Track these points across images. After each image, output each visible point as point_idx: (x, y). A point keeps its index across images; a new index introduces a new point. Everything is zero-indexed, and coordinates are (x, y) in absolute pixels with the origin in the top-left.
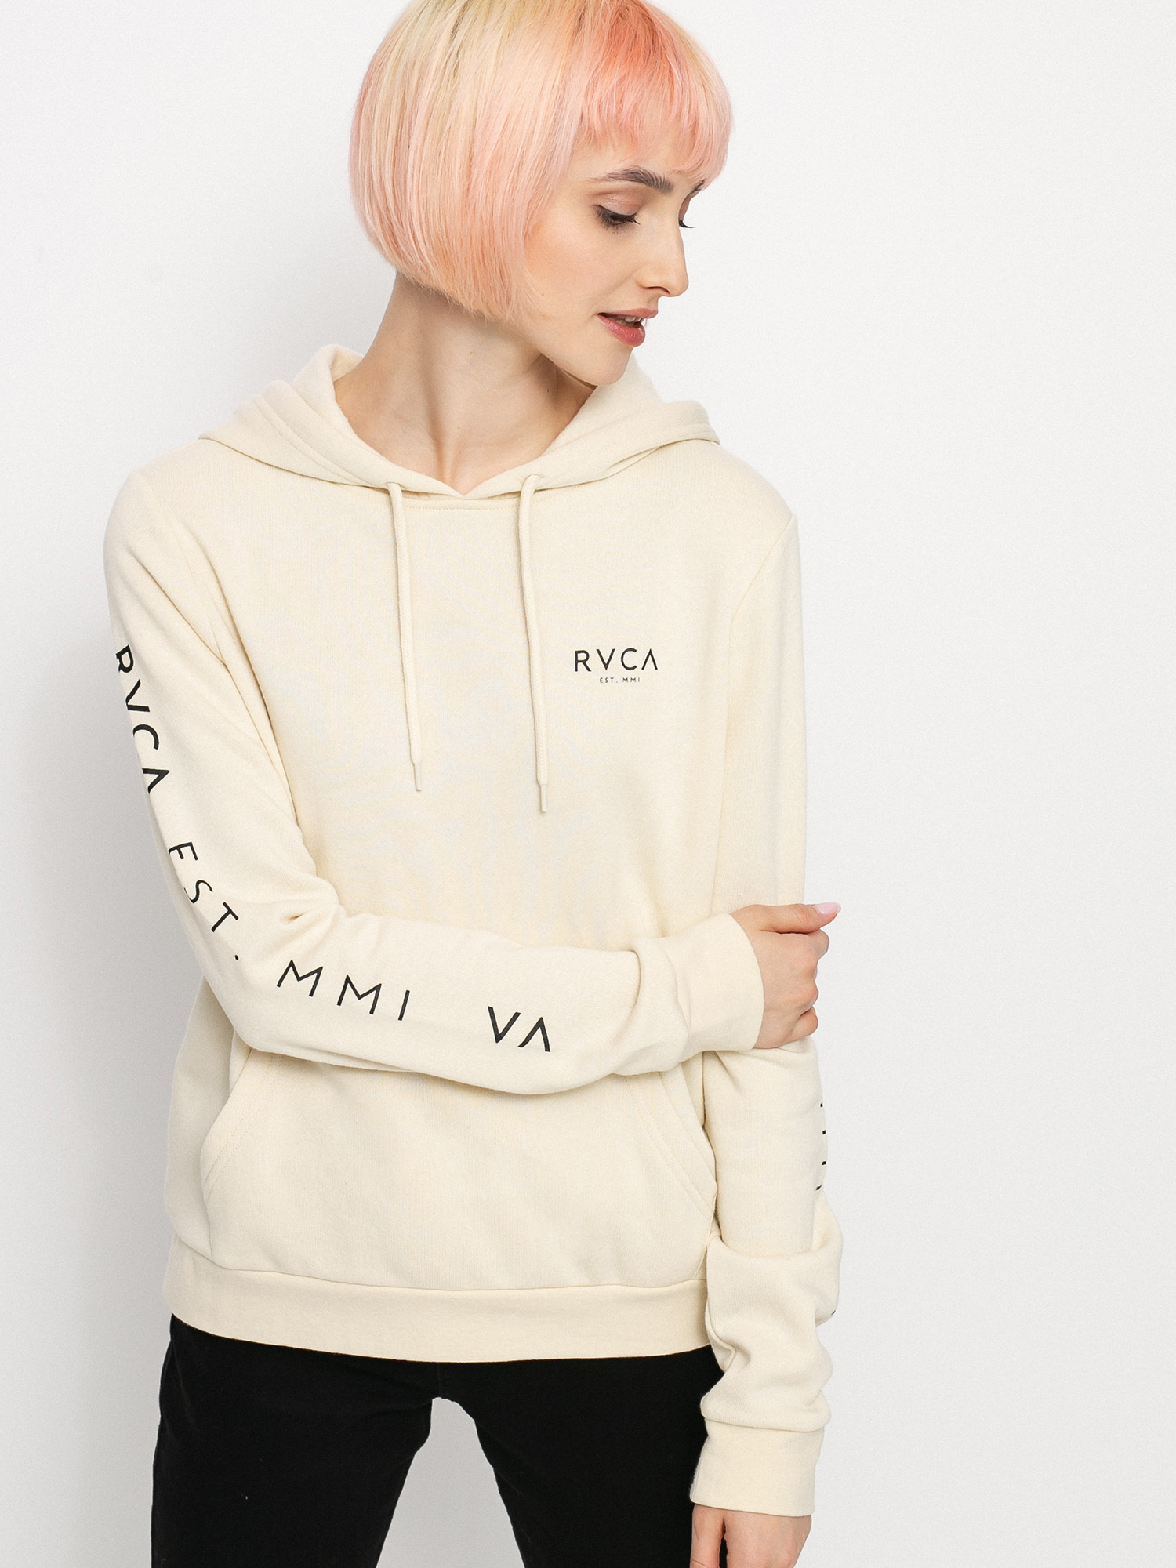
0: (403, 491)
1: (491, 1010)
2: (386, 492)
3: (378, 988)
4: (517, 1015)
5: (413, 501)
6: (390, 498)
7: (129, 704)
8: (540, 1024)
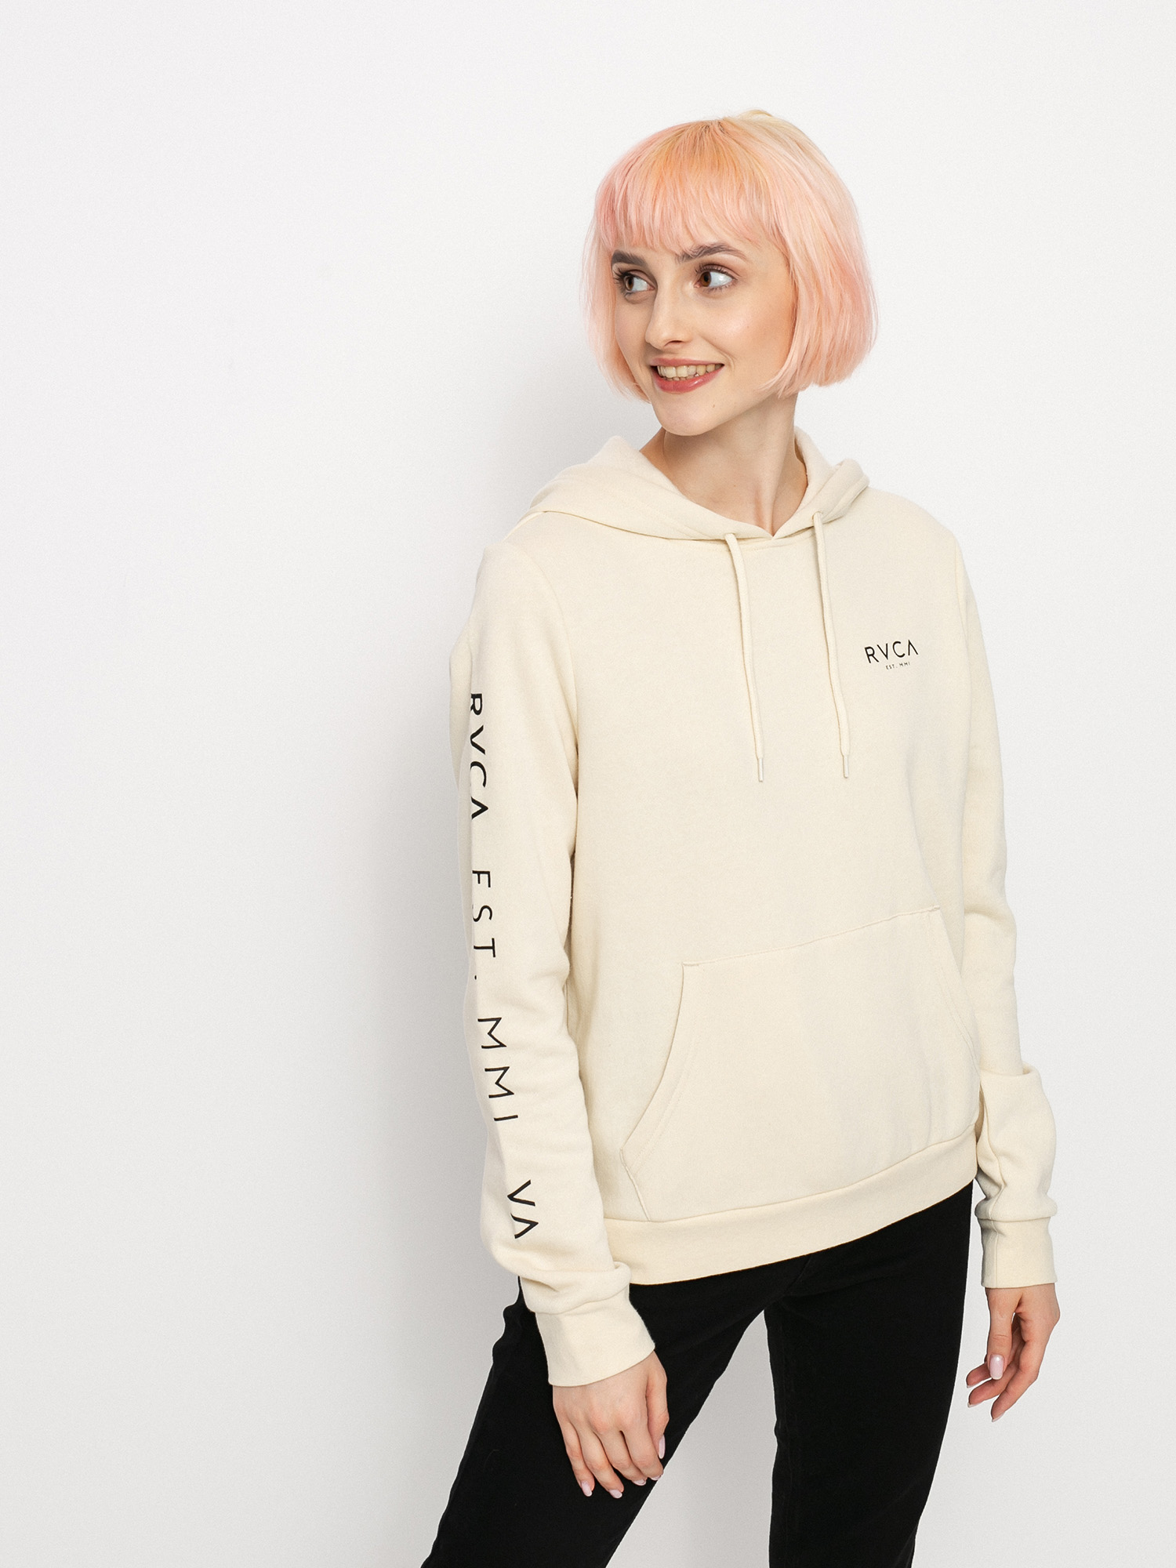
0: (737, 539)
1: (529, 1183)
2: (724, 542)
3: (510, 1093)
4: (533, 1204)
5: (744, 545)
6: (728, 546)
7: (473, 740)
8: (533, 1224)
